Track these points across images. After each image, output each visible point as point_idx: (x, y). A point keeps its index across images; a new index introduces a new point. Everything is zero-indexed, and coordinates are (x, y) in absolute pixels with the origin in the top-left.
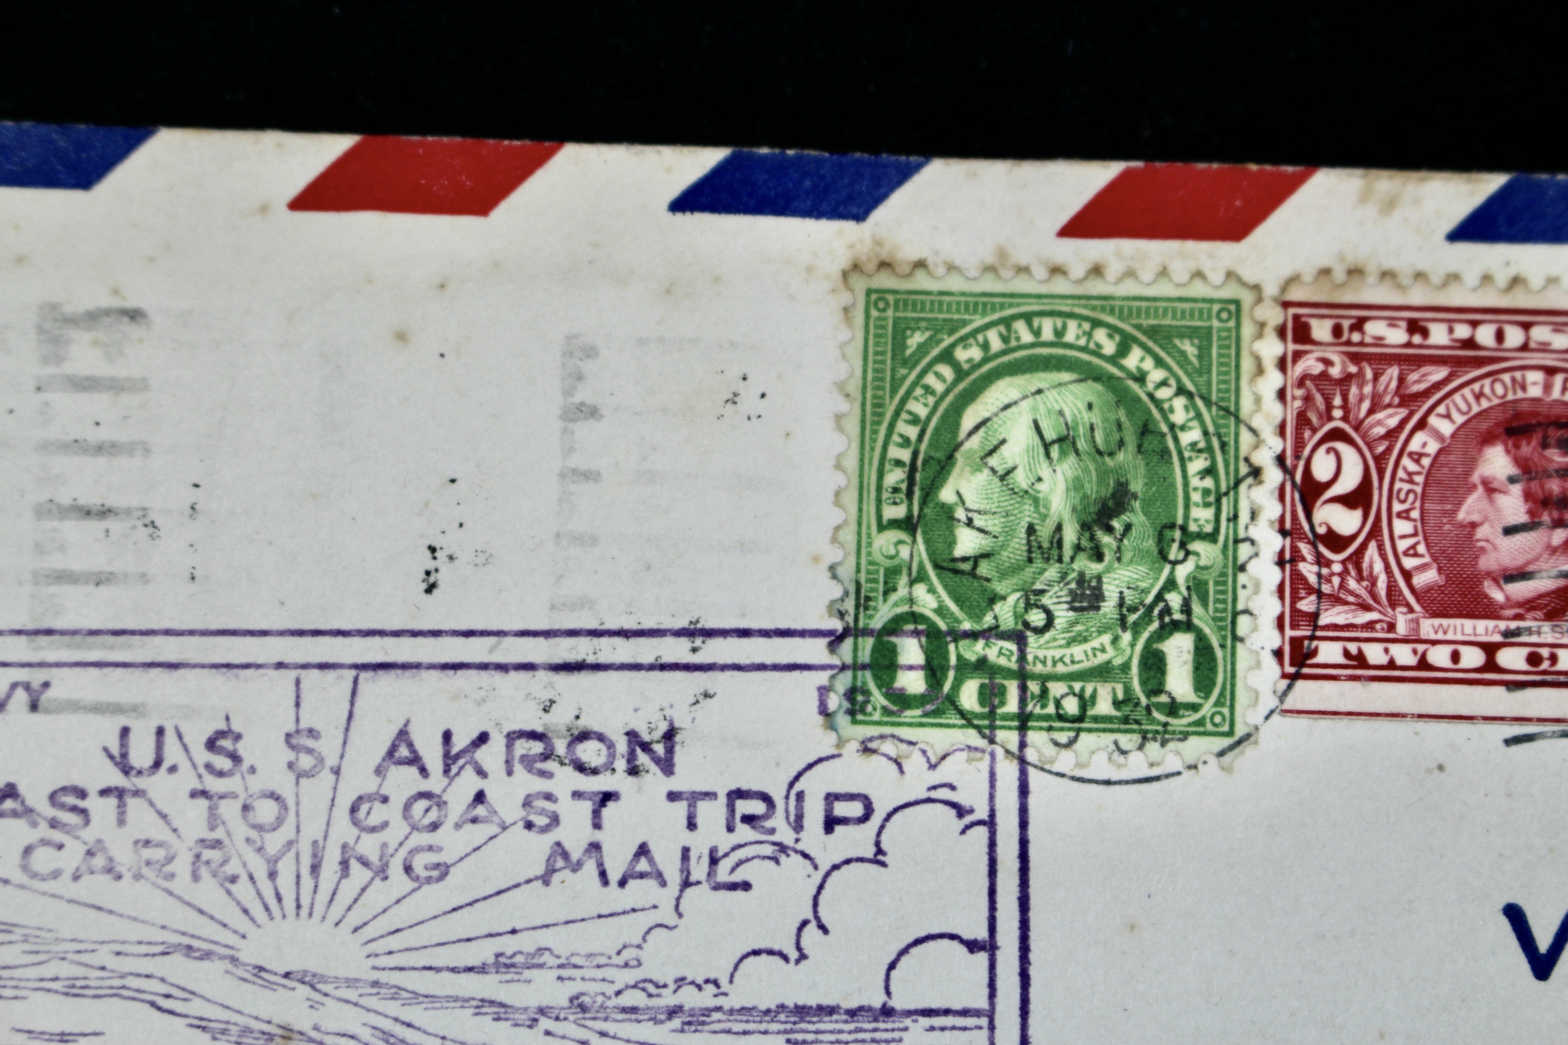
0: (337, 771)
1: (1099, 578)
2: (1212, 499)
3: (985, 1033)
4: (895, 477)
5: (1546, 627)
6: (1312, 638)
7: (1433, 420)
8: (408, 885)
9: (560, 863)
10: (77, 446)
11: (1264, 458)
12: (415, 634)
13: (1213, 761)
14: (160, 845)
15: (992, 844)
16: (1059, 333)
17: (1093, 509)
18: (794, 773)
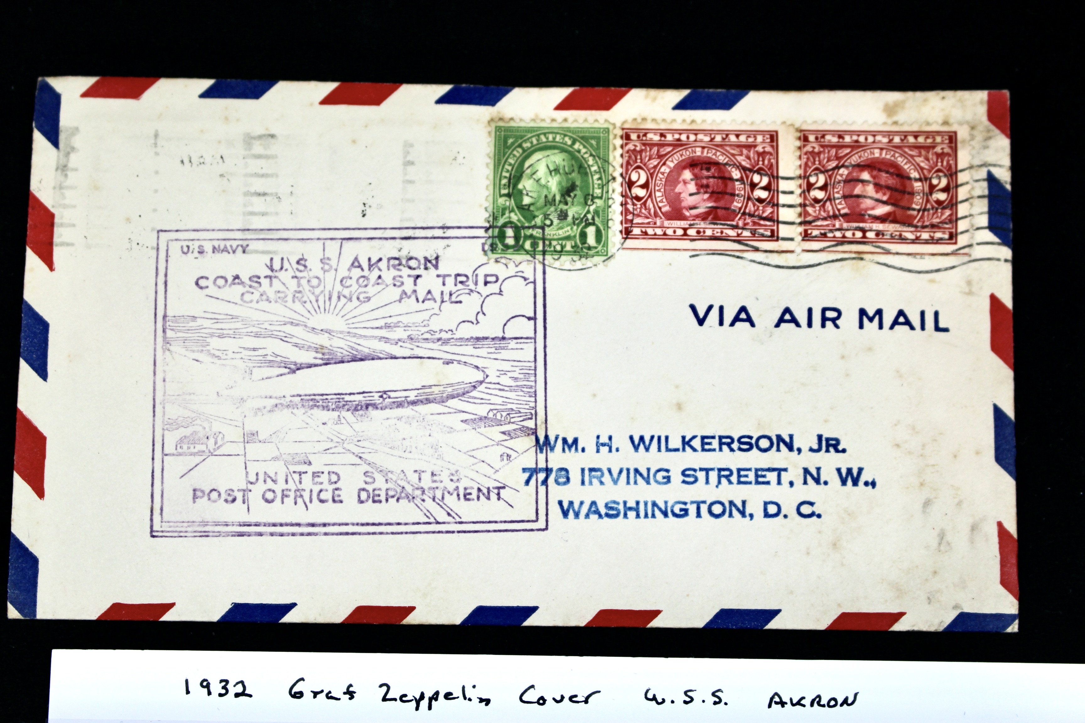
0: (336, 270)
1: (567, 210)
2: (601, 186)
3: (533, 344)
4: (504, 181)
5: (702, 223)
6: (631, 227)
7: (668, 163)
8: (358, 303)
9: (404, 296)
10: (256, 175)
11: (617, 174)
12: (359, 229)
13: (601, 263)
14: (283, 292)
15: (535, 289)
16: (554, 138)
17: (565, 190)
18: (475, 268)
